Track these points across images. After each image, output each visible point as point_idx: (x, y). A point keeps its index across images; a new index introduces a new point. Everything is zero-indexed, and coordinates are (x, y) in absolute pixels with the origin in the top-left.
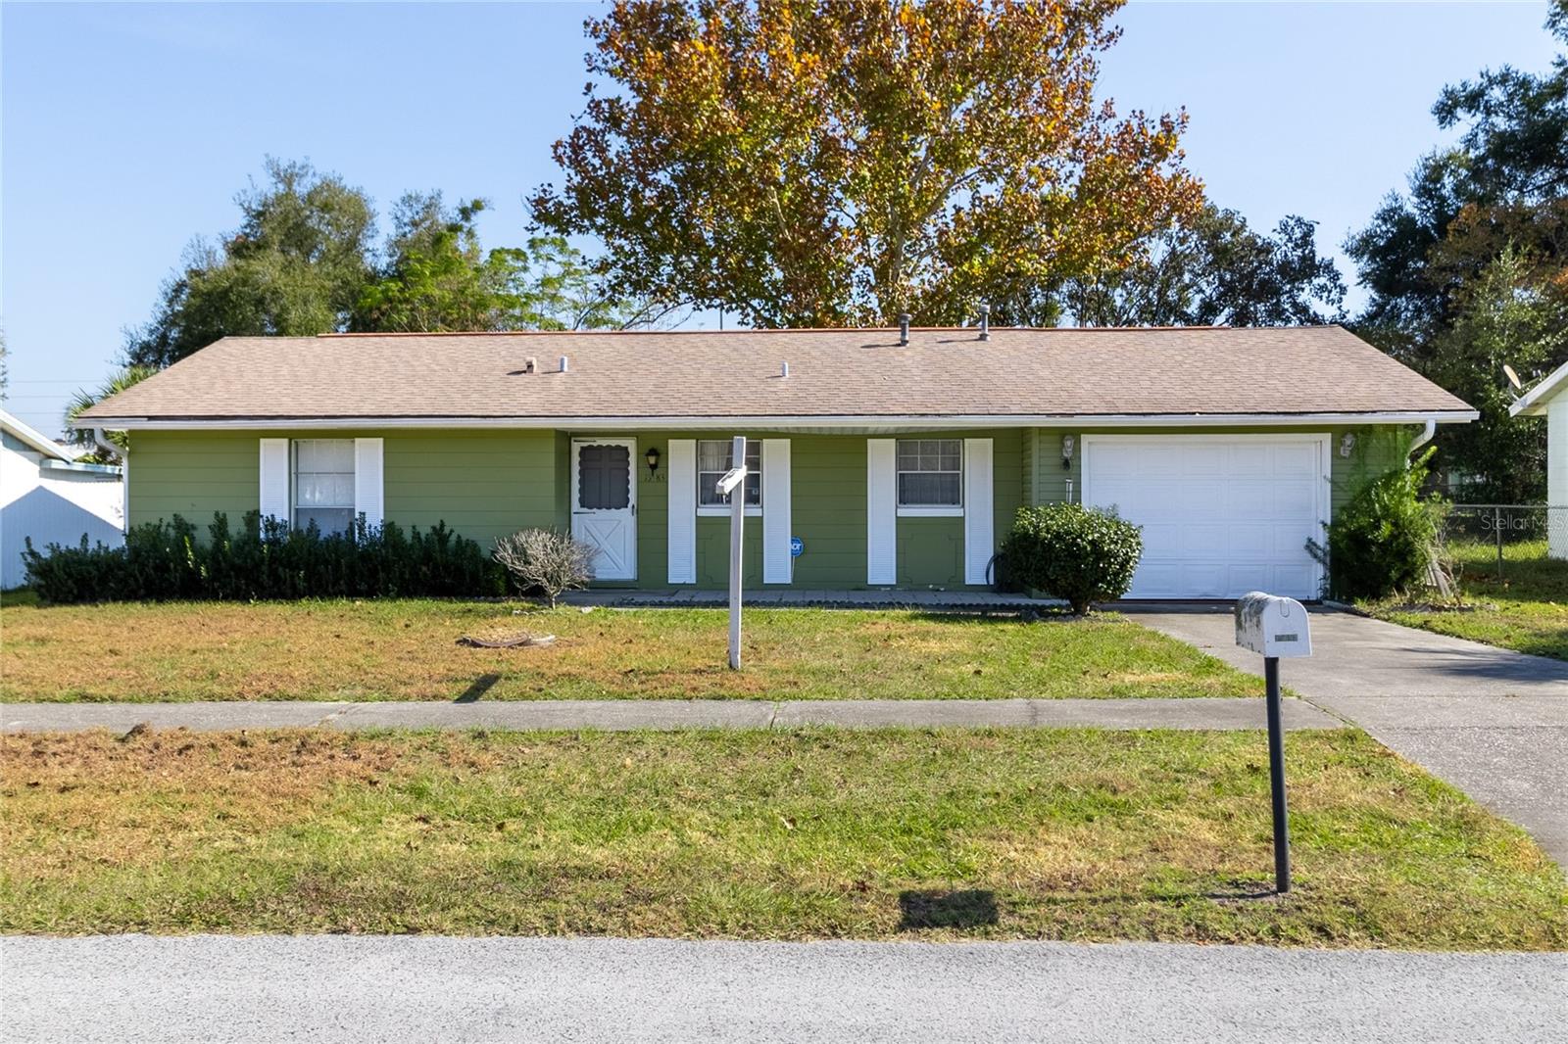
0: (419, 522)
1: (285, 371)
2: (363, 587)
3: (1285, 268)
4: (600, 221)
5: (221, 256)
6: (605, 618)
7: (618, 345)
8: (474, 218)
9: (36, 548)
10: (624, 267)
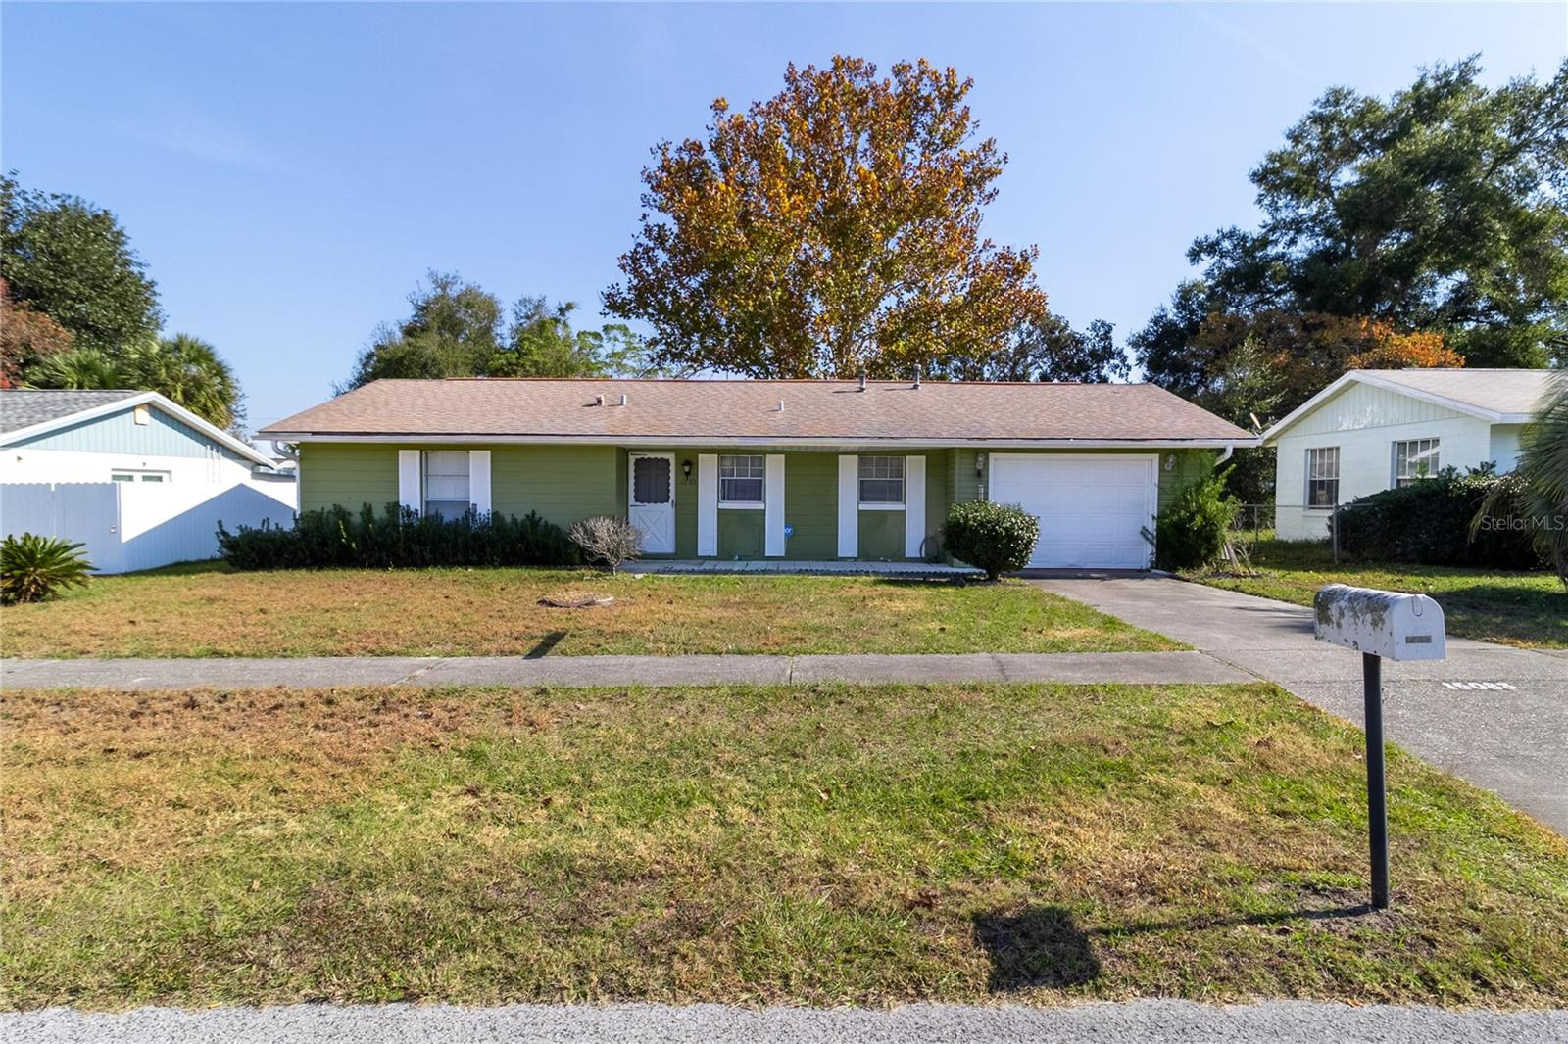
0: (517, 511)
1: (420, 402)
2: (475, 558)
3: (1093, 353)
4: (650, 311)
5: (398, 335)
6: (652, 582)
7: (662, 389)
8: (567, 314)
9: (226, 528)
10: (666, 343)
